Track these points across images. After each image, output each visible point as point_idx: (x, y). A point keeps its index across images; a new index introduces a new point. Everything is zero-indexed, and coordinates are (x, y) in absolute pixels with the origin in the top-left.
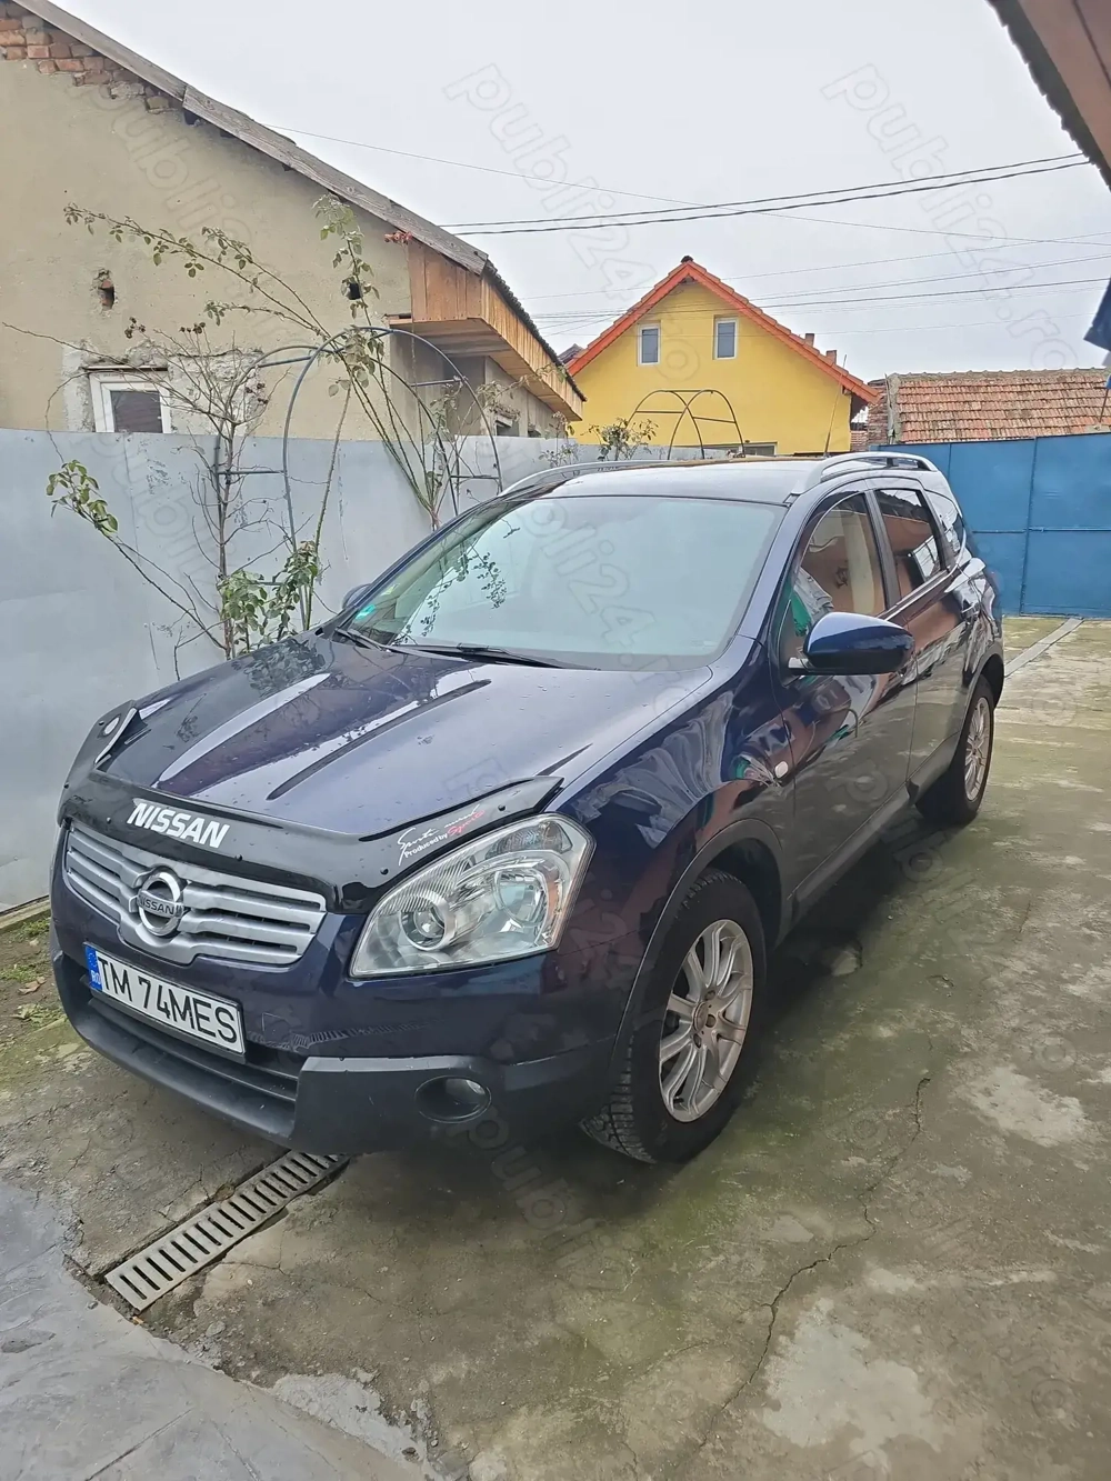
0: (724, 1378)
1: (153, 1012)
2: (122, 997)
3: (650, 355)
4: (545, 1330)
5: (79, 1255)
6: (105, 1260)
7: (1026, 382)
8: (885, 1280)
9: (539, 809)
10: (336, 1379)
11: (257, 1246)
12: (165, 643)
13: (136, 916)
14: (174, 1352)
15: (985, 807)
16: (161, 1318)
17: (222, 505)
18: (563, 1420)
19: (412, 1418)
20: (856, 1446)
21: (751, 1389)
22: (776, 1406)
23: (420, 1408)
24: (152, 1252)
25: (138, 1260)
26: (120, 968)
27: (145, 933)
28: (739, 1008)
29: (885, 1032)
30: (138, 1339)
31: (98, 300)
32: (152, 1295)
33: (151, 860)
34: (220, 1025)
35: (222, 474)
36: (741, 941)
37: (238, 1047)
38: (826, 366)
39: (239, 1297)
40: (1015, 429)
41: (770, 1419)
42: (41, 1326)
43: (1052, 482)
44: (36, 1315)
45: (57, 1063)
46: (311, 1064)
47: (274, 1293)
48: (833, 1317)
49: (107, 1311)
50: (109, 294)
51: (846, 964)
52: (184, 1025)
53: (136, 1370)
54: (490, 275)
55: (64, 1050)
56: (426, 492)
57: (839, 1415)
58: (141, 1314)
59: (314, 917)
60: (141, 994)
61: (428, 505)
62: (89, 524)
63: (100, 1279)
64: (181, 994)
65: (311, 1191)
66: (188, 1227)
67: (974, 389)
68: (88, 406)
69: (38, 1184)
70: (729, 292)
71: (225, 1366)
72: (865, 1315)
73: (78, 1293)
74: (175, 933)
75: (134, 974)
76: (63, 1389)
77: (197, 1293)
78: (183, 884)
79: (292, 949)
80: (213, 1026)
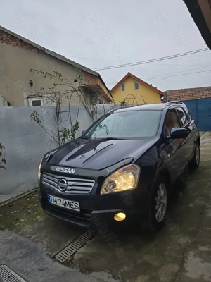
0: (176, 268)
1: (61, 205)
2: (55, 203)
3: (123, 90)
4: (140, 261)
5: (49, 253)
6: (54, 254)
7: (192, 90)
8: (203, 248)
9: (131, 163)
10: (103, 272)
11: (82, 250)
12: (49, 143)
13: (58, 188)
14: (71, 269)
15: (200, 165)
16: (67, 263)
17: (58, 118)
18: (147, 277)
19: (119, 278)
20: (204, 278)
21: (182, 269)
22: (187, 272)
23: (119, 276)
24: (62, 252)
25: (60, 253)
26: (55, 198)
27: (60, 190)
28: (165, 201)
29: (191, 205)
30: (63, 267)
31: (30, 85)
32: (64, 260)
33: (60, 177)
34: (75, 206)
35: (58, 112)
36: (165, 188)
37: (79, 210)
38: (155, 89)
39: (81, 259)
40: (191, 98)
41: (187, 274)
42: (45, 266)
43: (201, 107)
44: (44, 264)
45: (37, 220)
46: (93, 212)
47: (88, 258)
48: (194, 255)
49: (57, 263)
50: (32, 84)
51: (181, 194)
52: (68, 207)
53: (64, 273)
54: (99, 77)
55: (38, 217)
56: (92, 114)
57: (200, 273)
58: (63, 263)
59: (93, 185)
60: (59, 202)
61: (92, 117)
62: (36, 122)
63: (54, 257)
64: (67, 201)
65: (90, 240)
66: (68, 247)
67: (183, 92)
68: (28, 104)
69: (38, 241)
70: (137, 78)
71: (81, 271)
72: (200, 254)
73: (51, 260)
74: (66, 190)
75: (58, 198)
76: (52, 277)
77: (73, 259)
78: (67, 181)
79: (89, 190)
80: (74, 206)
